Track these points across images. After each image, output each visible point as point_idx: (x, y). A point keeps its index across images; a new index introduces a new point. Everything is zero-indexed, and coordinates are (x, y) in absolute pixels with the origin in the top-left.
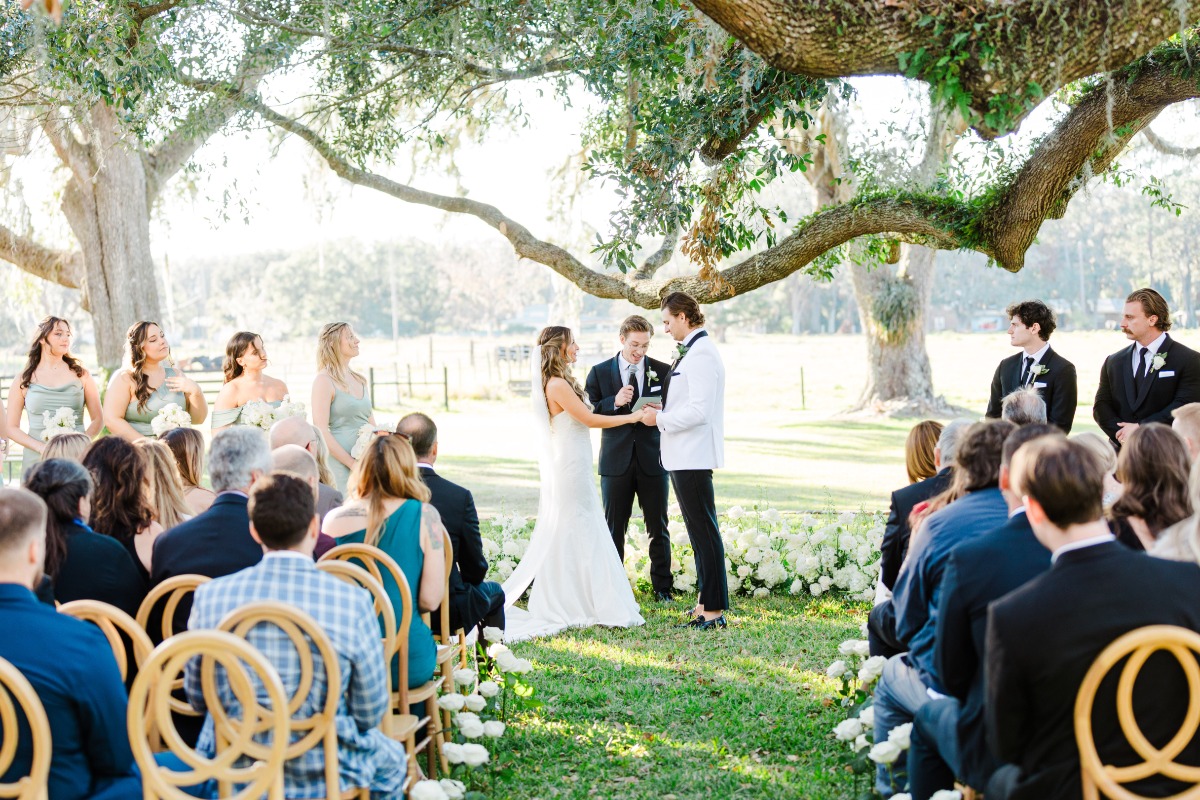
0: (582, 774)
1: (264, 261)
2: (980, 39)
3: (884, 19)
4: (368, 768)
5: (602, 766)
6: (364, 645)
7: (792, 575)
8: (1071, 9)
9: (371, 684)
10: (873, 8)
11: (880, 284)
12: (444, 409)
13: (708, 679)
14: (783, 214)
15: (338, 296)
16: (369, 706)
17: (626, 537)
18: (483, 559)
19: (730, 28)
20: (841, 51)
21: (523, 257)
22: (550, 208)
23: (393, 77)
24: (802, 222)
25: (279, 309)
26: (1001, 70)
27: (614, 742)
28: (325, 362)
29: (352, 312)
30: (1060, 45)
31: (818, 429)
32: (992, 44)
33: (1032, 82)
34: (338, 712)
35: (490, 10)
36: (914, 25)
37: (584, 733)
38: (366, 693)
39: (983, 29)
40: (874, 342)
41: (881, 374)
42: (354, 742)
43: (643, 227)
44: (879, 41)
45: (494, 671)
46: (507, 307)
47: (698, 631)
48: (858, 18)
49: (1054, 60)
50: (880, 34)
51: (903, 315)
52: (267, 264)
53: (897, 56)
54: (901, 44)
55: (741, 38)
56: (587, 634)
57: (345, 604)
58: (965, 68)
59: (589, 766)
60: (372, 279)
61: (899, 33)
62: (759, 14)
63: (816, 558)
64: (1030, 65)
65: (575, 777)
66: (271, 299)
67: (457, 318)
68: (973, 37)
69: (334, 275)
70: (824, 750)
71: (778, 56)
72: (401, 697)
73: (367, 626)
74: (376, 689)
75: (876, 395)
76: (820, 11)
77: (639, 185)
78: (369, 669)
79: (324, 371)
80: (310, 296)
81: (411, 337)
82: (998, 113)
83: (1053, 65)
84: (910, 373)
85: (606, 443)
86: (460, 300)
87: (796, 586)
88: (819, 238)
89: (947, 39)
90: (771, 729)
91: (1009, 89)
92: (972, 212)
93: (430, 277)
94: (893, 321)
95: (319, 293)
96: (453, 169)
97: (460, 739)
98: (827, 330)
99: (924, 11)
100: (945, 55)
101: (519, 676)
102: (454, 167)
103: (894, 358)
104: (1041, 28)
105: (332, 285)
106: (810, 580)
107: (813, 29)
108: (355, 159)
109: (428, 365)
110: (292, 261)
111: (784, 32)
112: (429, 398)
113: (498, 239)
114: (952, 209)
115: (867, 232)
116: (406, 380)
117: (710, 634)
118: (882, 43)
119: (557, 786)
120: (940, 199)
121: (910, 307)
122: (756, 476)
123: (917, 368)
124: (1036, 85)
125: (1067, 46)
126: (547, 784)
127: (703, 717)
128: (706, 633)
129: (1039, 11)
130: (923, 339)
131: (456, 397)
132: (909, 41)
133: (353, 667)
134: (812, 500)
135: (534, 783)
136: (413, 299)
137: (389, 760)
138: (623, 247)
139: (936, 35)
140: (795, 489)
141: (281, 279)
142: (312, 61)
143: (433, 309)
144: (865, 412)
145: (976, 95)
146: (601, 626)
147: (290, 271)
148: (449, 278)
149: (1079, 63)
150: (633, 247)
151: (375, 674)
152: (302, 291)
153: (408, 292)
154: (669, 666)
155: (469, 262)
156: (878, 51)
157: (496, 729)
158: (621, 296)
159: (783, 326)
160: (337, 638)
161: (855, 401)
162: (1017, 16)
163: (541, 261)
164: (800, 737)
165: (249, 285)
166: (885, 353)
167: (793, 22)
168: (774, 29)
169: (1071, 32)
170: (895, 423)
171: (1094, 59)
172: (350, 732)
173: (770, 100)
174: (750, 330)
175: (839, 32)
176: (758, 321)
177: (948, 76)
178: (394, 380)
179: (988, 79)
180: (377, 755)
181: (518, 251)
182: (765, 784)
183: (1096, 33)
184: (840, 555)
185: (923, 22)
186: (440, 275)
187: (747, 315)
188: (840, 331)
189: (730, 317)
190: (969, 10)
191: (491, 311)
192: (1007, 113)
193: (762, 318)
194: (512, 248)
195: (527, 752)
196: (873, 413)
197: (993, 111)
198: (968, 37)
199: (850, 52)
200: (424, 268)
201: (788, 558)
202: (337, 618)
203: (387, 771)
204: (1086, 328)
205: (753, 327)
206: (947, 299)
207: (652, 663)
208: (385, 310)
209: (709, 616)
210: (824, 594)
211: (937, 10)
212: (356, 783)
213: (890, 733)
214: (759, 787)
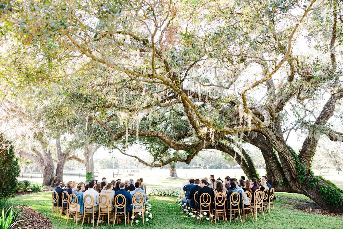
3: (182, 146)
20: (179, 148)
40: (170, 170)
41: (171, 174)
51: (174, 168)
54: (184, 148)
76: (177, 145)
87: (169, 195)
88: (170, 161)
99: (185, 145)
100: (187, 149)
112: (120, 176)
113: (137, 160)
115: (174, 160)
116: (117, 174)
123: (175, 173)
130: (176, 170)
148: (119, 162)
196: (170, 178)
204: (192, 169)
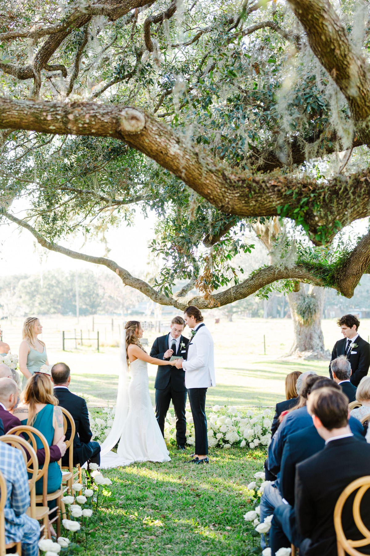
0: (130, 534)
1: (18, 279)
2: (313, 201)
3: (271, 191)
4: (20, 533)
5: (140, 530)
6: (18, 476)
7: (241, 438)
8: (355, 188)
9: (22, 494)
10: (266, 186)
11: (300, 297)
12: (97, 351)
13: (196, 488)
14: (242, 270)
15: (52, 296)
16: (20, 504)
17: (165, 419)
18: (90, 431)
19: (201, 193)
20: (251, 204)
21: (126, 285)
22: (149, 258)
23: (69, 201)
24: (253, 273)
25: (24, 302)
26: (322, 215)
27: (147, 518)
28: (26, 335)
29: (58, 304)
30: (349, 205)
31: (270, 364)
32: (319, 203)
33: (337, 221)
34: (6, 507)
35: (111, 172)
36: (284, 194)
37: (134, 514)
38: (19, 498)
39: (314, 196)
40: (297, 324)
41: (300, 339)
42: (13, 521)
43: (176, 275)
44: (268, 200)
45: (94, 484)
46: (131, 303)
47: (195, 464)
48: (259, 190)
49: (347, 211)
50: (269, 197)
51: (310, 312)
52: (19, 281)
53: (277, 207)
54: (278, 202)
55: (206, 198)
56: (143, 465)
57: (10, 456)
58: (307, 213)
59: (134, 530)
60: (68, 288)
61: (277, 197)
62: (214, 188)
63: (253, 431)
64: (336, 213)
65: (126, 536)
66: (21, 297)
67: (107, 307)
68: (311, 200)
69: (50, 286)
70: (243, 524)
71: (222, 206)
72: (43, 498)
73: (20, 467)
74: (24, 496)
75: (298, 349)
76: (242, 187)
77: (174, 256)
78: (20, 487)
79: (25, 340)
80: (39, 296)
81: (85, 316)
82: (321, 234)
83: (346, 213)
84: (314, 339)
85: (159, 373)
86: (109, 299)
87: (243, 444)
88: (261, 280)
89: (299, 200)
90: (220, 513)
91: (327, 224)
92: (330, 270)
93: (95, 288)
94: (306, 314)
95: (43, 294)
96: (104, 240)
97: (71, 518)
98: (280, 316)
99: (288, 187)
100: (298, 207)
101: (106, 486)
102: (104, 238)
103: (306, 332)
104: (341, 197)
105: (49, 291)
106: (250, 441)
107: (238, 194)
108: (49, 238)
109: (91, 329)
110: (31, 279)
111: (225, 196)
112: (91, 346)
114: (321, 268)
115: (282, 278)
116: (80, 338)
117: (200, 466)
118: (270, 202)
119: (117, 540)
120: (316, 264)
121: (314, 308)
122: (239, 387)
123: (317, 337)
124: (339, 222)
125: (353, 205)
126: (113, 539)
127: (191, 507)
128: (198, 466)
129: (340, 189)
130: (320, 323)
131: (103, 346)
132: (282, 201)
133: (13, 486)
134: (263, 399)
135: (106, 538)
136: (87, 298)
137: (31, 529)
138: (167, 285)
139: (294, 199)
140: (256, 393)
141: (25, 287)
142: (31, 193)
143: (96, 303)
144: (292, 357)
145: (311, 226)
146: (150, 462)
147: (30, 284)
148: (104, 288)
149: (358, 212)
150: (172, 285)
151: (23, 489)
152: (35, 293)
153: (85, 294)
154: (179, 481)
155: (113, 281)
156: (268, 205)
157: (88, 513)
158: (171, 304)
159: (259, 314)
160: (6, 472)
161: (288, 351)
162: (330, 191)
163: (135, 287)
164: (233, 518)
165: (10, 290)
166: (302, 329)
167: (229, 191)
168: (221, 194)
169: (354, 198)
170: (306, 362)
171: (365, 211)
172: (11, 516)
173: (234, 218)
174: (244, 316)
175: (250, 196)
176: (248, 312)
177: (299, 217)
178: (74, 337)
179: (317, 219)
180: (25, 527)
181: (124, 282)
182: (214, 540)
183: (366, 199)
184: (264, 429)
185: (288, 193)
186: (100, 287)
187: (242, 309)
188: (286, 317)
189: (234, 310)
190: (309, 188)
191: (123, 305)
192: (326, 234)
193: (249, 310)
194: (121, 281)
195: (106, 523)
196: (296, 358)
197: (319, 233)
198: (308, 200)
199: (255, 205)
200: (92, 284)
201: (240, 430)
202: (6, 463)
203: (30, 534)
205: (245, 314)
206: (336, 303)
207: (172, 480)
208: (74, 303)
209: (201, 458)
210: (256, 448)
211: (294, 188)
212: (14, 540)
213: (265, 519)
214: (210, 542)
